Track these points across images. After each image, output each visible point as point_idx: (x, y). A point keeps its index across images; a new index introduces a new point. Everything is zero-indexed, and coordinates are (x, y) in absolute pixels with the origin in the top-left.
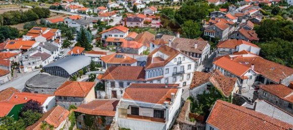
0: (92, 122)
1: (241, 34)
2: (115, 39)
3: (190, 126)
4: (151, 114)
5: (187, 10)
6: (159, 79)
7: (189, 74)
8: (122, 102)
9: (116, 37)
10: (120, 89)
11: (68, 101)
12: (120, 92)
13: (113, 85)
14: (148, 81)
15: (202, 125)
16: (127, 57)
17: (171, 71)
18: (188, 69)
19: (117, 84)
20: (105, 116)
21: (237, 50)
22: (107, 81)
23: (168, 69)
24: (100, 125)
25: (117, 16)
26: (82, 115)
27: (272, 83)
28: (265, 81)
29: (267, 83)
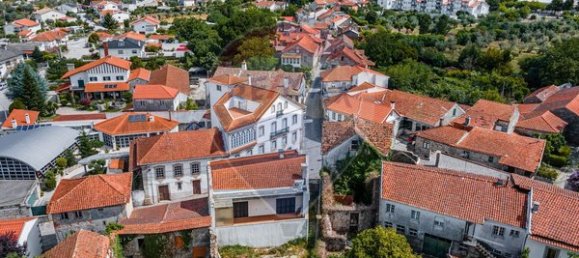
0: (161, 248)
1: (347, 57)
2: (106, 86)
3: (347, 213)
4: (270, 208)
5: (244, 19)
6: (249, 148)
7: (295, 133)
8: (215, 197)
9: (107, 82)
10: (175, 180)
11: (84, 221)
12: (177, 186)
13: (160, 173)
14: (233, 154)
15: (366, 207)
16: (156, 118)
17: (268, 131)
18: (293, 123)
19: (169, 169)
20: (190, 230)
21: (354, 83)
22: (146, 167)
23: (263, 127)
24: (179, 251)
25: (70, 39)
26: (136, 240)
27: (424, 128)
28: (414, 127)
29: (418, 129)
